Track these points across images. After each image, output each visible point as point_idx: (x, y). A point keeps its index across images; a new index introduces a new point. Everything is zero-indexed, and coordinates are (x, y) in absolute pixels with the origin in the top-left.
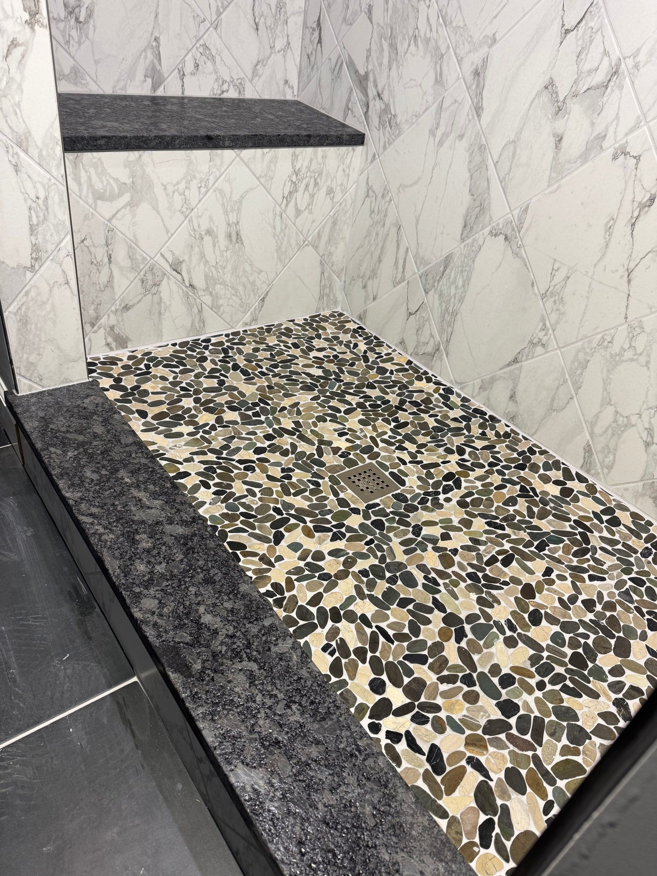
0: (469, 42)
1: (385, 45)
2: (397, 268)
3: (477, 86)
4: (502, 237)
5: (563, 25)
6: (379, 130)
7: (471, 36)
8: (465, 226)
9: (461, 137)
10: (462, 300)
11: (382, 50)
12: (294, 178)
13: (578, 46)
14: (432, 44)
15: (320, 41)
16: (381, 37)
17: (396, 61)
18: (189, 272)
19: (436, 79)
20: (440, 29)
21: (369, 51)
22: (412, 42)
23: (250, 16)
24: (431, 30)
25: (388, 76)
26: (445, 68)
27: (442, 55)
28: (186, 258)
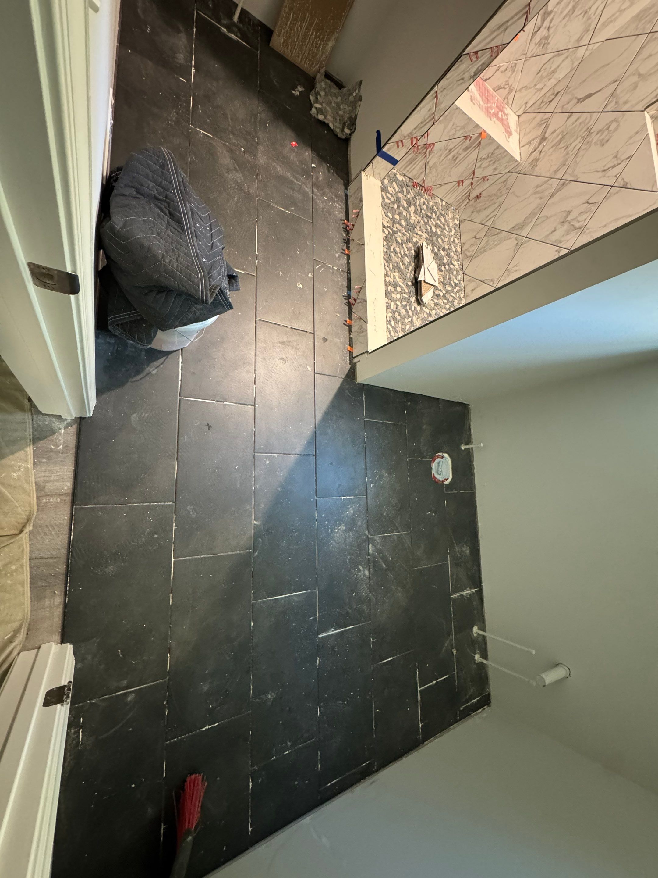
1: (560, 136)
2: (486, 218)
4: (517, 242)
8: (513, 227)
9: (541, 198)
10: (490, 249)
12: (490, 155)
14: (567, 157)
15: (550, 102)
16: (562, 132)
18: (431, 158)
21: (555, 131)
23: (541, 66)
28: (436, 152)
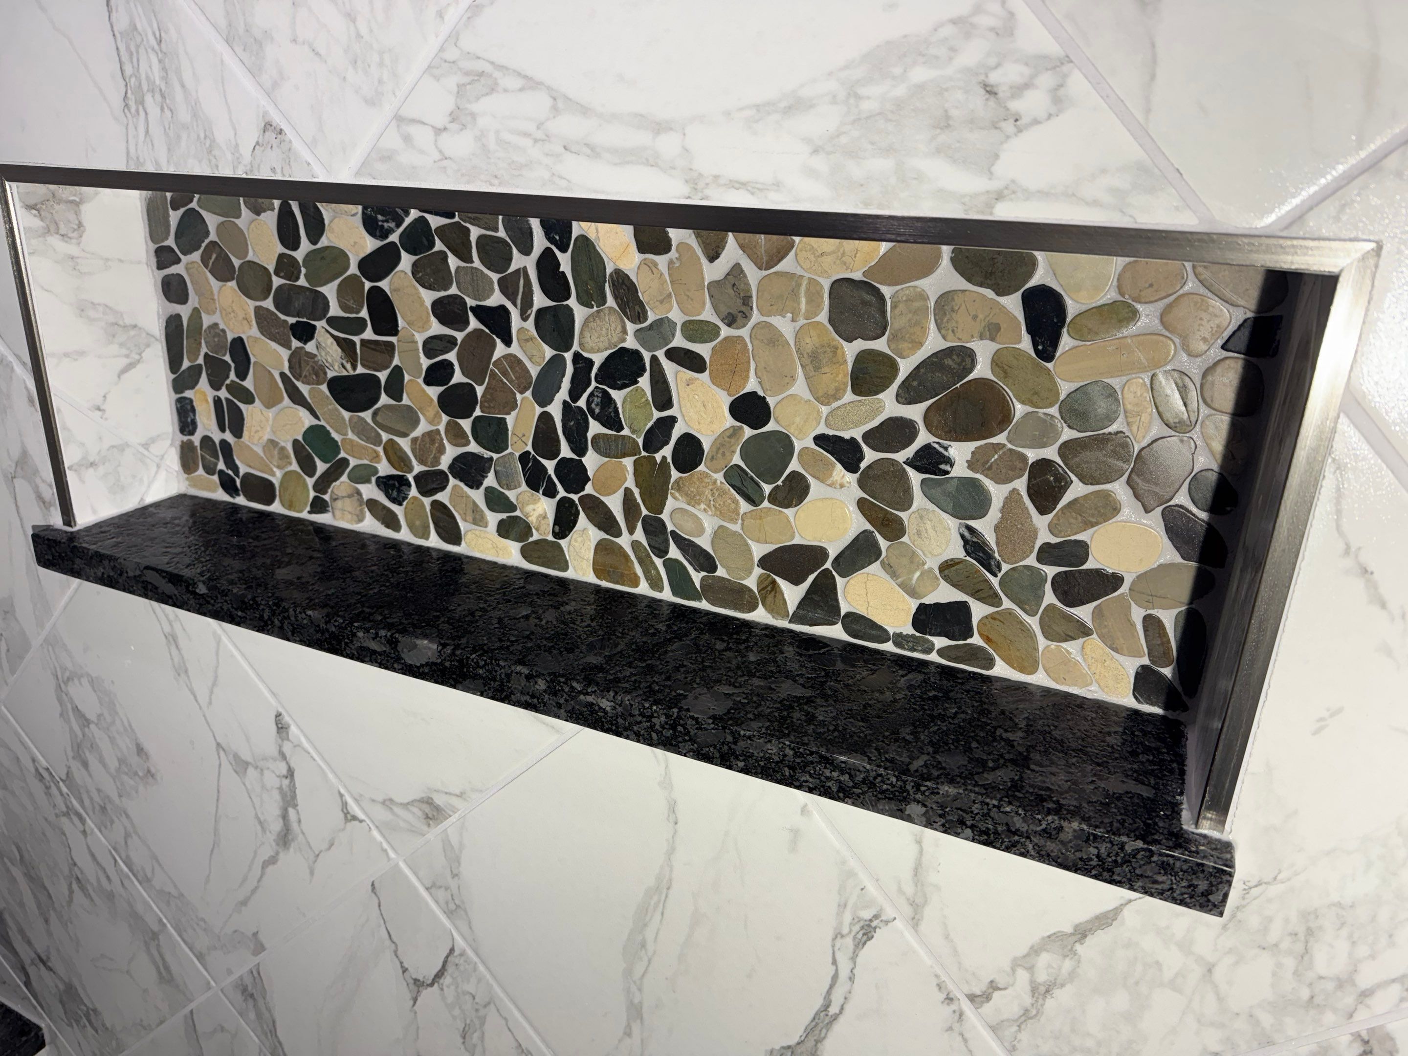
0: (205, 930)
1: (16, 872)
3: (259, 1015)
5: (405, 970)
6: (71, 1025)
7: (203, 920)
11: (13, 880)
13: (454, 1018)
14: (122, 904)
17: (54, 909)
19: (159, 973)
20: (126, 882)
22: (75, 886)
24: (108, 878)
25: (49, 934)
26: (168, 958)
27: (155, 936)
